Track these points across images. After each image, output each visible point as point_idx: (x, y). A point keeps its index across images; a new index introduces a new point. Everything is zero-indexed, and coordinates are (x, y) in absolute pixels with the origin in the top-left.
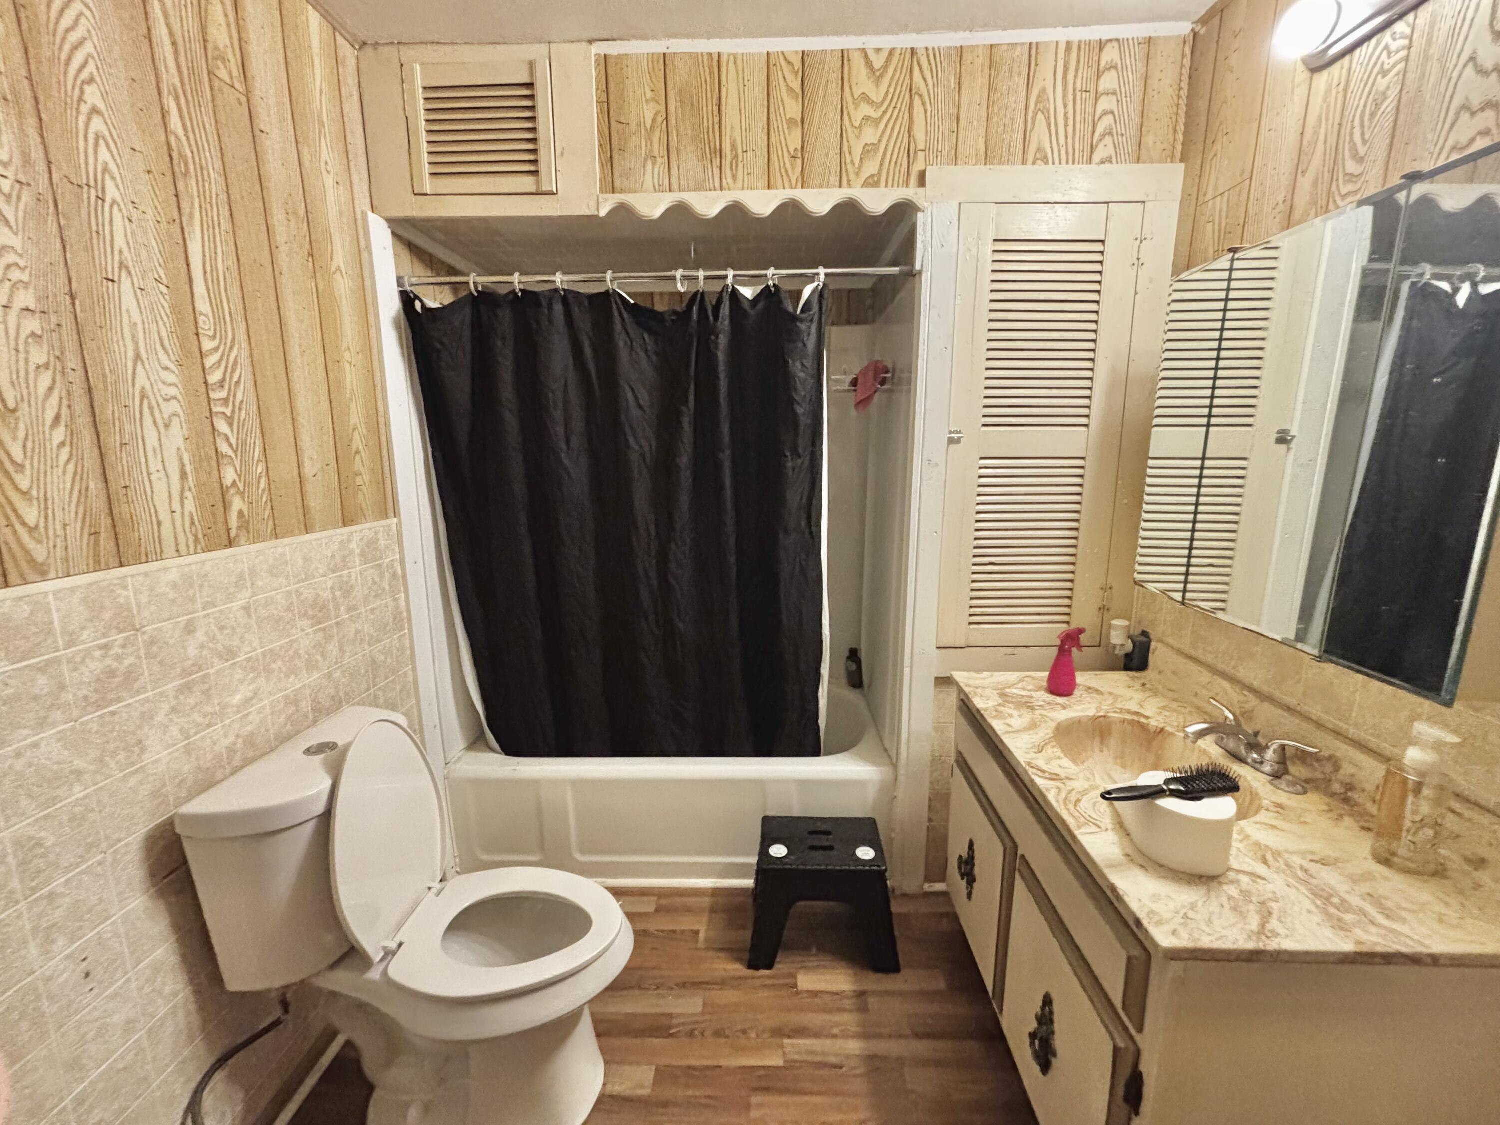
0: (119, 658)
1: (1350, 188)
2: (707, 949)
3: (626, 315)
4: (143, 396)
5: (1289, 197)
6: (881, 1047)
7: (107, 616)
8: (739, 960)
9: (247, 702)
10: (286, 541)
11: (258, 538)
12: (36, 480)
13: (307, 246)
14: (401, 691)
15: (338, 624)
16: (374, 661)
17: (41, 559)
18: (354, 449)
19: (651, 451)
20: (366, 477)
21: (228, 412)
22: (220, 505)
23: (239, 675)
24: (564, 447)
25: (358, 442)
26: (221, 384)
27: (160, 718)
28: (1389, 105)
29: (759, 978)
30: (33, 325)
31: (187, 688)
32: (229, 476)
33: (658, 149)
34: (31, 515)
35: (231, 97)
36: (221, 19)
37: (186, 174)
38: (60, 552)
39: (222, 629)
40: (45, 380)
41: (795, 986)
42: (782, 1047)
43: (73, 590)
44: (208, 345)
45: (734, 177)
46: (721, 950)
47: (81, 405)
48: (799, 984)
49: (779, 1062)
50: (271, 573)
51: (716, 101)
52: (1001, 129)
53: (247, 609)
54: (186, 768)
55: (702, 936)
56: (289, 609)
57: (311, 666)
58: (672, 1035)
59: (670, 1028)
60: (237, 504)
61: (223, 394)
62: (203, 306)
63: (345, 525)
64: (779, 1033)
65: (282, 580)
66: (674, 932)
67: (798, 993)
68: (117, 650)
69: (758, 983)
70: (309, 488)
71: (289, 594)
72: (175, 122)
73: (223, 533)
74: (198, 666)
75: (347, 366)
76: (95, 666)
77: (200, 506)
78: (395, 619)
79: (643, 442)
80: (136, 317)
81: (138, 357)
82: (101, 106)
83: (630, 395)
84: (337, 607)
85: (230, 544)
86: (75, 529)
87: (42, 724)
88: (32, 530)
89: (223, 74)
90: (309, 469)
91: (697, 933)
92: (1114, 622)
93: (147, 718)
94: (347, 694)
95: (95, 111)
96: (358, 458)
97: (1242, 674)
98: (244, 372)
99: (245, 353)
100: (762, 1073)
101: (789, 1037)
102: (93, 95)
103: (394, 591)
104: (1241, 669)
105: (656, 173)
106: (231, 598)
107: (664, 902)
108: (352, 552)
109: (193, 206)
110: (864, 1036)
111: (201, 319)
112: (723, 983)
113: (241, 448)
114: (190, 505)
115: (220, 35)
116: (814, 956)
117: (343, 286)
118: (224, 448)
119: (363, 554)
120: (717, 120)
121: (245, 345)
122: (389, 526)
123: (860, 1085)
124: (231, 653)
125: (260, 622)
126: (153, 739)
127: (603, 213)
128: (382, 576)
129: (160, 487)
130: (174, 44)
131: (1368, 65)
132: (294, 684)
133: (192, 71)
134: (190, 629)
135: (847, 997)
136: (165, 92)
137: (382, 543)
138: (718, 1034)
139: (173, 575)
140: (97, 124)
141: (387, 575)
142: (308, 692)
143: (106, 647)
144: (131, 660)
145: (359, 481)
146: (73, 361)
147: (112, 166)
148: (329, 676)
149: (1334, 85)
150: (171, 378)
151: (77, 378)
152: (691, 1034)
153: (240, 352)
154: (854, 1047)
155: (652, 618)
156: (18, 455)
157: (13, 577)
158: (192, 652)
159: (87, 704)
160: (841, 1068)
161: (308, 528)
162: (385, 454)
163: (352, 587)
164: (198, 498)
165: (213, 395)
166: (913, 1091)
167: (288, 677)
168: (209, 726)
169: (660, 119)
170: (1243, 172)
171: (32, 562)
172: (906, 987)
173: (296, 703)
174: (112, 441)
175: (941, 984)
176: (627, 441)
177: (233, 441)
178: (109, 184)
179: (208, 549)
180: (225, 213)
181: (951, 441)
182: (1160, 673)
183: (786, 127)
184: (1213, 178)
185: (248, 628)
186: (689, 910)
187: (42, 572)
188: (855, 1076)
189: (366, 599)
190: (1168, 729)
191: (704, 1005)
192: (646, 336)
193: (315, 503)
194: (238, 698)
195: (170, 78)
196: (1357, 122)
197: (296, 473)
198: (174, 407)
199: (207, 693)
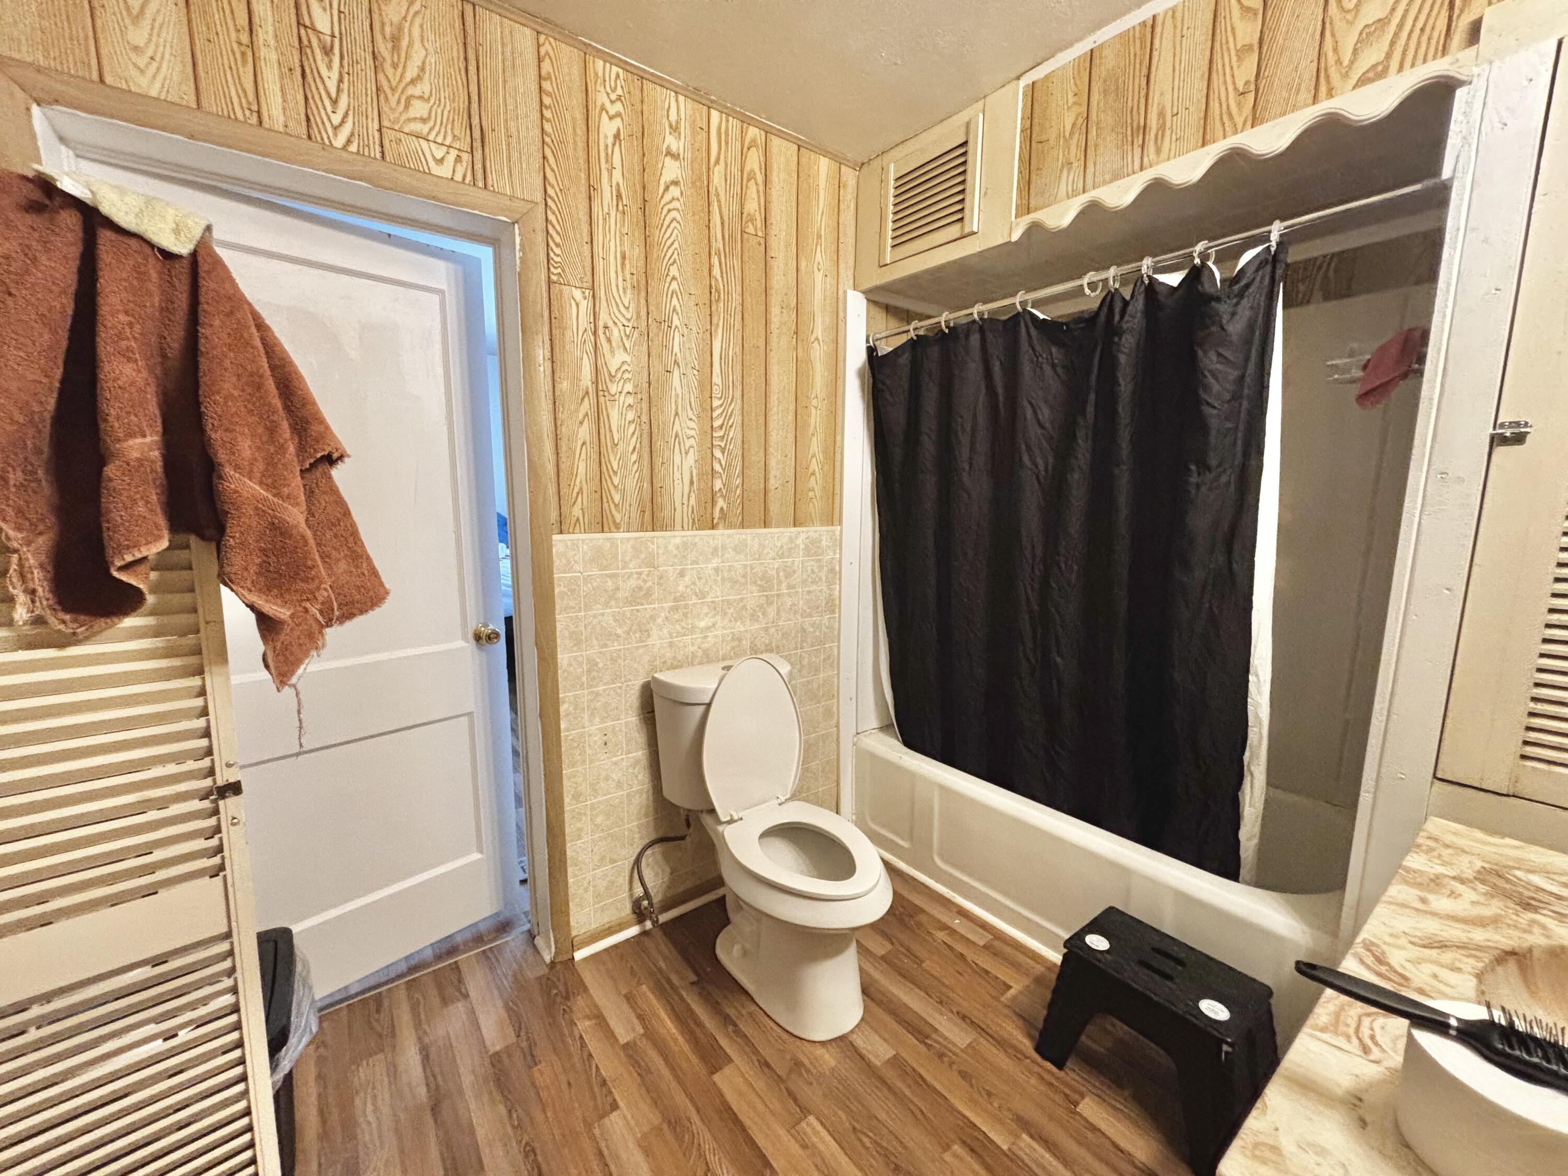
0: (645, 581)
2: (1007, 1006)
3: (1033, 332)
4: (677, 436)
7: (642, 556)
8: (1030, 1036)
9: (708, 628)
10: (748, 531)
11: (730, 526)
12: (621, 480)
13: (794, 327)
14: (824, 660)
15: (778, 595)
16: (804, 630)
17: (618, 521)
18: (811, 471)
19: (1046, 471)
20: (818, 492)
21: (723, 445)
22: (710, 501)
23: (705, 610)
24: (967, 467)
25: (814, 466)
26: (721, 427)
27: (659, 621)
29: (1041, 1066)
30: (630, 400)
31: (675, 609)
32: (718, 485)
33: (1075, 152)
34: (617, 498)
35: (753, 241)
36: (755, 195)
37: (718, 301)
38: (626, 519)
39: (699, 578)
40: (632, 427)
41: (1076, 1104)
42: (1018, 1137)
43: (629, 539)
44: (716, 403)
45: (1158, 151)
46: (1020, 1016)
47: (646, 442)
48: (1081, 1106)
49: (1005, 1147)
50: (735, 549)
51: (1145, 71)
53: (716, 570)
54: (668, 655)
55: (1012, 992)
56: (744, 576)
57: (754, 618)
58: (926, 1044)
59: (927, 1037)
60: (721, 503)
61: (721, 434)
62: (717, 379)
63: (795, 526)
65: (742, 557)
66: (987, 972)
67: (1075, 1113)
68: (644, 576)
69: (1036, 1069)
70: (771, 495)
71: (745, 566)
72: (716, 271)
73: (709, 519)
74: (683, 597)
75: (813, 410)
76: (632, 583)
77: (698, 502)
78: (827, 603)
79: (1040, 461)
80: (679, 391)
81: (677, 414)
82: (677, 275)
83: (1029, 412)
84: (780, 583)
85: (713, 527)
86: (635, 507)
87: (606, 605)
88: (616, 506)
89: (751, 229)
90: (773, 483)
91: (1009, 987)
93: (653, 618)
94: (778, 647)
95: (674, 278)
96: (813, 478)
98: (736, 419)
99: (739, 407)
102: (674, 271)
103: (830, 583)
105: (1071, 178)
106: (707, 561)
107: (996, 943)
108: (797, 546)
109: (719, 320)
111: (714, 388)
112: (1002, 1044)
113: (728, 468)
114: (693, 501)
115: (752, 206)
117: (818, 352)
118: (717, 467)
119: (807, 548)
120: (1143, 93)
121: (739, 401)
122: (833, 532)
124: (702, 595)
125: (723, 578)
126: (654, 632)
127: (1015, 237)
128: (820, 568)
129: (678, 489)
130: (722, 223)
132: (739, 627)
133: (731, 236)
134: (682, 574)
136: (713, 253)
137: (824, 543)
138: (963, 1075)
139: (678, 541)
140: (674, 285)
141: (825, 569)
142: (749, 635)
143: (640, 574)
144: (650, 584)
145: (811, 494)
146: (645, 418)
147: (678, 308)
148: (766, 630)
150: (692, 424)
151: (646, 427)
152: (941, 1056)
153: (736, 406)
155: (1029, 644)
156: (615, 468)
157: (606, 529)
158: (681, 588)
159: (628, 602)
161: (766, 525)
162: (837, 475)
163: (794, 572)
164: (698, 497)
165: (715, 435)
167: (736, 620)
168: (684, 635)
169: (1080, 120)
171: (614, 522)
173: (740, 640)
174: (658, 461)
176: (1021, 460)
177: (723, 463)
178: (675, 317)
179: (700, 528)
180: (739, 317)
181: (1497, 440)
183: (1234, 58)
185: (715, 581)
186: (1016, 965)
187: (617, 527)
189: (804, 582)
191: (969, 1045)
192: (1054, 350)
193: (774, 508)
194: (702, 624)
195: (718, 244)
197: (762, 486)
198: (692, 441)
199: (685, 615)
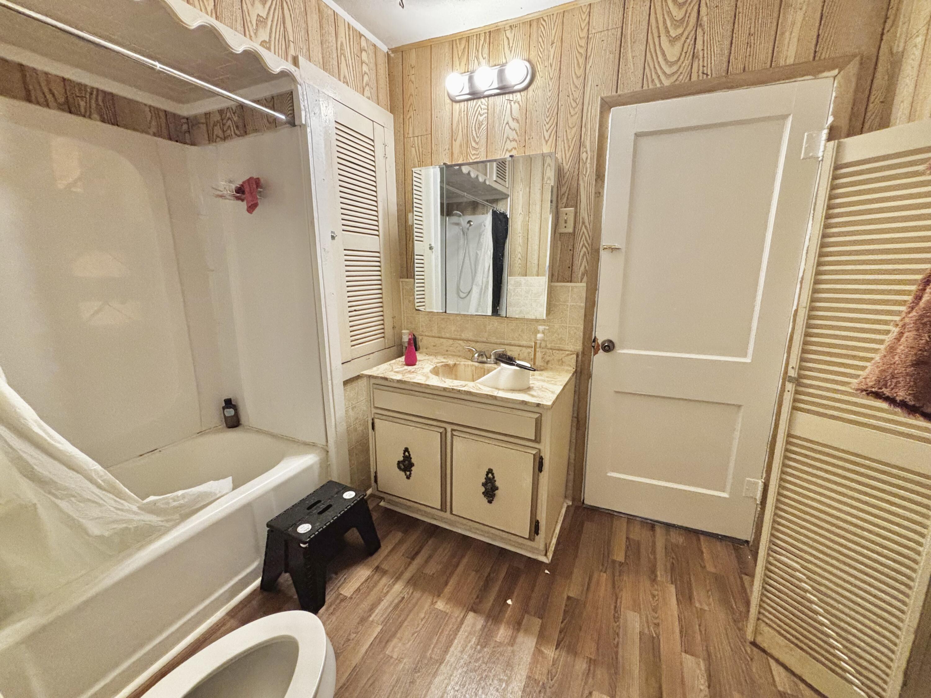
1: (473, 152)
5: (450, 148)
6: (407, 575)
28: (484, 126)
41: (345, 597)
42: (372, 622)
48: (346, 595)
49: (380, 627)
52: (328, 54)
64: (363, 620)
67: (351, 598)
92: (403, 331)
97: (463, 336)
100: (378, 640)
101: (370, 616)
104: (463, 335)
110: (398, 579)
116: (336, 579)
123: (417, 595)
131: (475, 107)
135: (373, 575)
149: (463, 111)
154: (398, 587)
160: (404, 597)
166: (433, 574)
170: (426, 130)
172: (389, 548)
175: (399, 535)
181: (332, 238)
182: (426, 349)
184: (411, 128)
188: (412, 593)
190: (457, 363)
196: (473, 129)
